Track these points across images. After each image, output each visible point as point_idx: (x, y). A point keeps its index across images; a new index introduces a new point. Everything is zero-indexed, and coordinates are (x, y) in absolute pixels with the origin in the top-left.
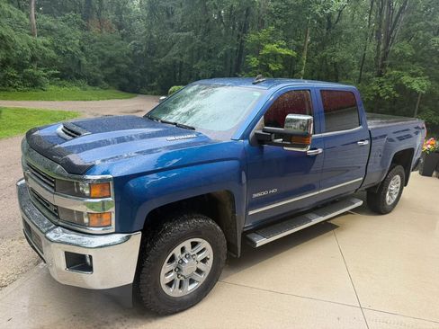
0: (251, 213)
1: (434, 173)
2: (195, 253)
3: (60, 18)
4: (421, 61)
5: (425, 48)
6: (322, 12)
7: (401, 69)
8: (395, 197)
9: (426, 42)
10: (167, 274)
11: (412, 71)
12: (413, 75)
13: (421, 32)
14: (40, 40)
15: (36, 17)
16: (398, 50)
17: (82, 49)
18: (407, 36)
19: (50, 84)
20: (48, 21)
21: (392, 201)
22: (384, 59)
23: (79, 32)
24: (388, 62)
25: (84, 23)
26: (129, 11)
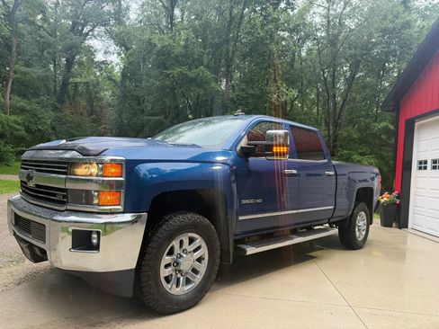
0: (241, 218)
1: (394, 225)
2: (192, 249)
3: (35, 100)
4: (366, 142)
5: (368, 132)
6: (277, 100)
7: (350, 150)
8: (364, 233)
9: (367, 127)
10: (167, 266)
11: (360, 151)
12: (361, 154)
13: (362, 119)
14: (13, 118)
15: (10, 99)
16: (345, 134)
17: (53, 128)
18: (351, 122)
19: (16, 161)
20: (22, 103)
21: (362, 237)
22: (335, 141)
23: (52, 113)
24: (338, 143)
25: (59, 106)
26: (100, 99)
